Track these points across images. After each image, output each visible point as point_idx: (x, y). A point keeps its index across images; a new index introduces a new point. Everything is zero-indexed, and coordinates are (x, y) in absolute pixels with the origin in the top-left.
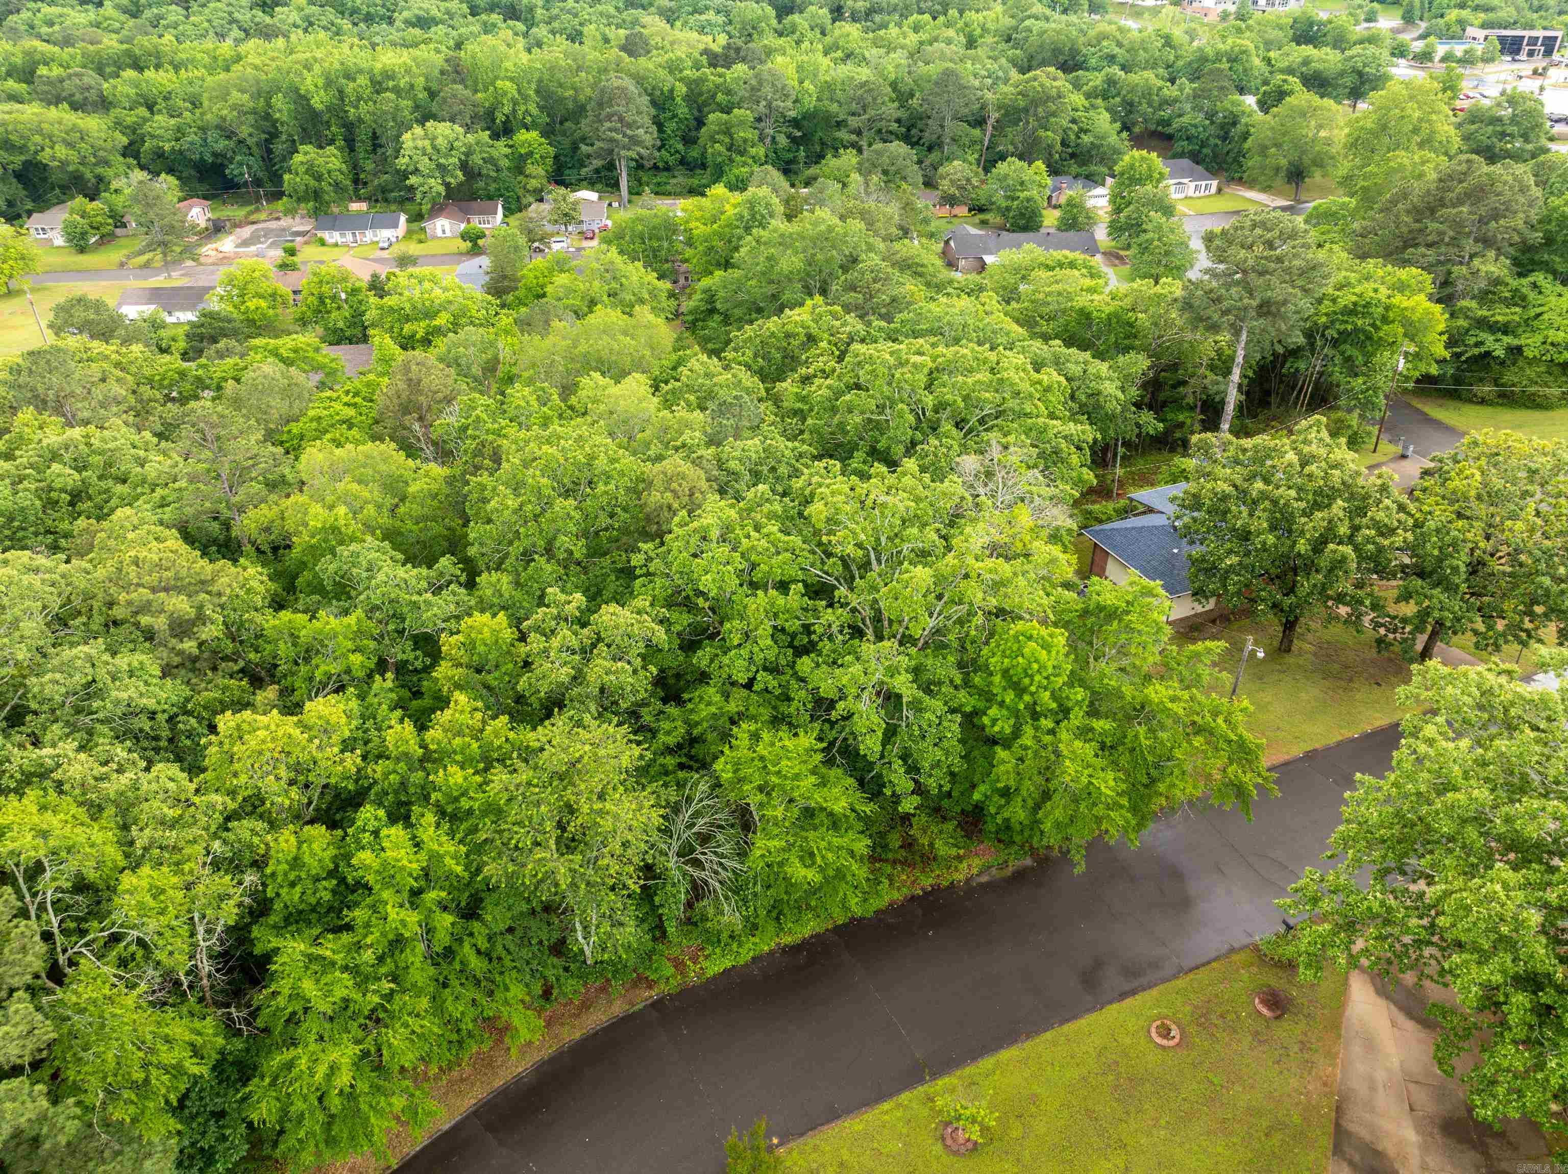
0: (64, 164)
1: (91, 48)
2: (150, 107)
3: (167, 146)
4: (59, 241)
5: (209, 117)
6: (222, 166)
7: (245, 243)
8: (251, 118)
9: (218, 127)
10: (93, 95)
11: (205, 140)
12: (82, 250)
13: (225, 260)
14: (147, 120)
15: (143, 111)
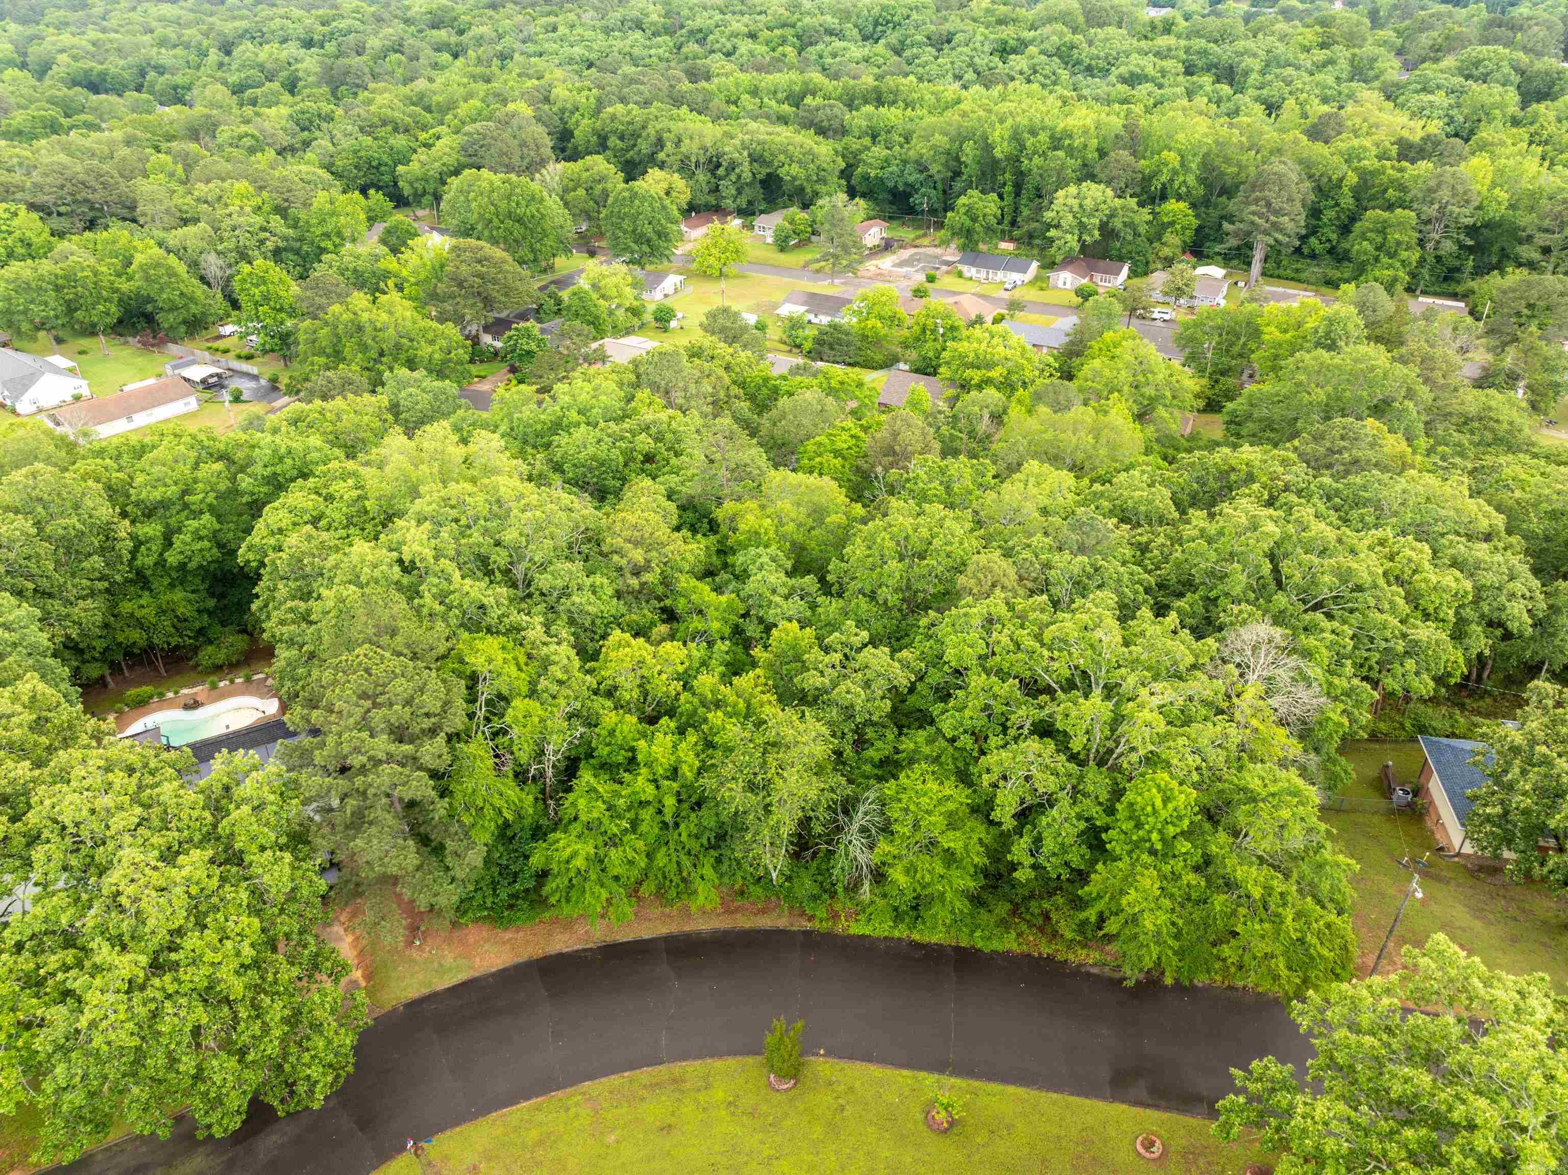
0: (794, 178)
1: (852, 82)
2: (874, 137)
3: (873, 173)
4: (770, 240)
5: (911, 153)
6: (910, 195)
7: (902, 264)
8: (943, 158)
9: (916, 162)
10: (836, 124)
11: (902, 171)
12: (782, 250)
13: (880, 276)
14: (868, 149)
15: (867, 141)
